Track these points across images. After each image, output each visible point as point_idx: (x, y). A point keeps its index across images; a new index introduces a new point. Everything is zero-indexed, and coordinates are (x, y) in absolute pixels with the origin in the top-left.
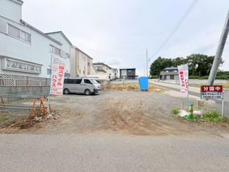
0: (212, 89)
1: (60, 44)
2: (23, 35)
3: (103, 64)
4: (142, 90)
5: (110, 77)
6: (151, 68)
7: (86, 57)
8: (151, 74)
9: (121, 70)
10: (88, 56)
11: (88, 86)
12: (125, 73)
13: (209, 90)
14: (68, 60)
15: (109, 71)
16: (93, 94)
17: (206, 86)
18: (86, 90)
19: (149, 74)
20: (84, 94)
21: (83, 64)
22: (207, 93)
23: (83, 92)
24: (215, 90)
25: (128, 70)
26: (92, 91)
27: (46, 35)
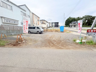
0: (92, 31)
1: (25, 11)
2: (9, 7)
3: (44, 20)
4: (61, 32)
5: (47, 26)
6: (65, 22)
7: (37, 17)
8: (65, 25)
9: (52, 23)
10: (38, 17)
11: (38, 30)
12: (54, 25)
13: (90, 32)
14: (29, 18)
15: (47, 24)
16: (40, 33)
17: (89, 30)
18: (37, 32)
19: (64, 25)
20: (37, 33)
21: (35, 20)
22: (89, 33)
23: (36, 32)
24: (93, 32)
25: (55, 23)
26: (40, 32)
27: (19, 7)
